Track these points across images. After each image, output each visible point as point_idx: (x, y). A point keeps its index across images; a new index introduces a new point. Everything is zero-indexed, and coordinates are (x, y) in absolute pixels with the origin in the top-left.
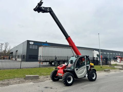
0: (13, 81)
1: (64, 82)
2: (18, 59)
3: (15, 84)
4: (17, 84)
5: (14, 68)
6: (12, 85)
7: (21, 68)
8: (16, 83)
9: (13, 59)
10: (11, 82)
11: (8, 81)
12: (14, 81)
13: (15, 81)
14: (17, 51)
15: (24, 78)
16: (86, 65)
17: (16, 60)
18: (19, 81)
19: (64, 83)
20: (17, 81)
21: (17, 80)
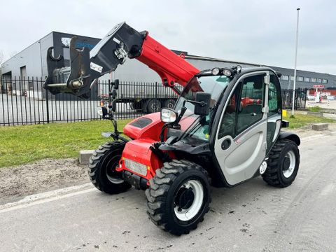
0: (34, 173)
1: (157, 211)
2: (31, 92)
3: (46, 190)
4: (53, 188)
5: (24, 121)
6: (34, 192)
7: (48, 121)
8: (49, 183)
9: (14, 92)
10: (30, 179)
11: (14, 177)
12: (40, 173)
13: (43, 176)
14: (23, 68)
15: (72, 160)
16: (265, 116)
17: (24, 94)
18: (58, 172)
19: (159, 217)
20: (51, 172)
21: (49, 169)
